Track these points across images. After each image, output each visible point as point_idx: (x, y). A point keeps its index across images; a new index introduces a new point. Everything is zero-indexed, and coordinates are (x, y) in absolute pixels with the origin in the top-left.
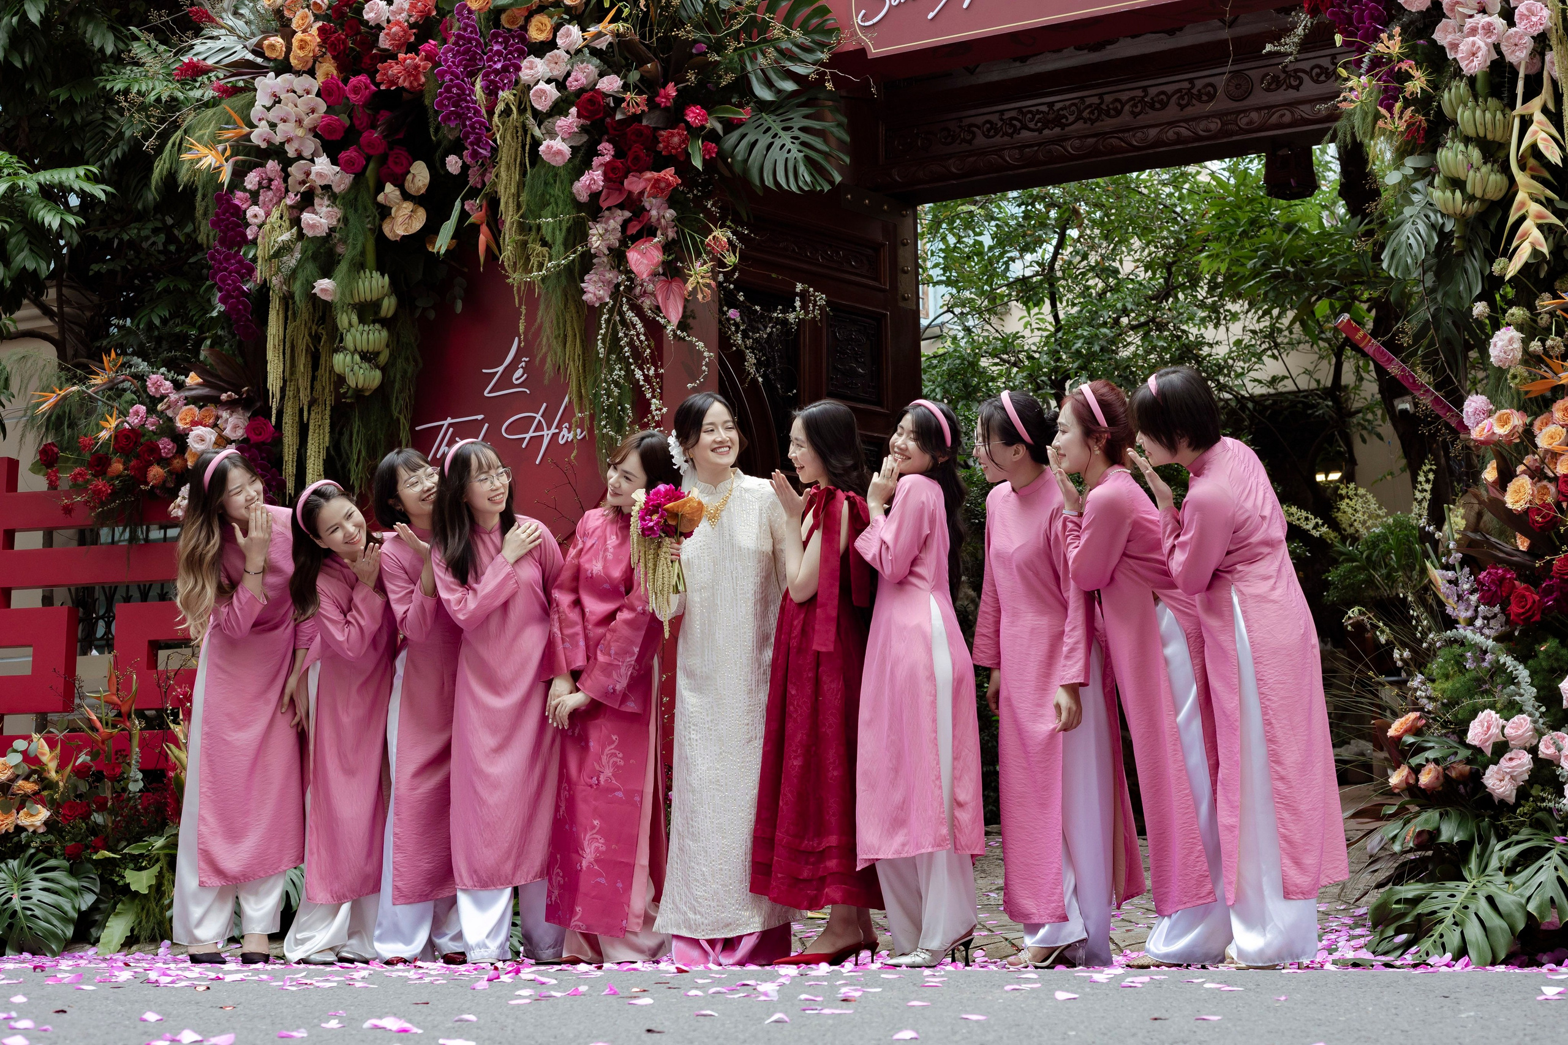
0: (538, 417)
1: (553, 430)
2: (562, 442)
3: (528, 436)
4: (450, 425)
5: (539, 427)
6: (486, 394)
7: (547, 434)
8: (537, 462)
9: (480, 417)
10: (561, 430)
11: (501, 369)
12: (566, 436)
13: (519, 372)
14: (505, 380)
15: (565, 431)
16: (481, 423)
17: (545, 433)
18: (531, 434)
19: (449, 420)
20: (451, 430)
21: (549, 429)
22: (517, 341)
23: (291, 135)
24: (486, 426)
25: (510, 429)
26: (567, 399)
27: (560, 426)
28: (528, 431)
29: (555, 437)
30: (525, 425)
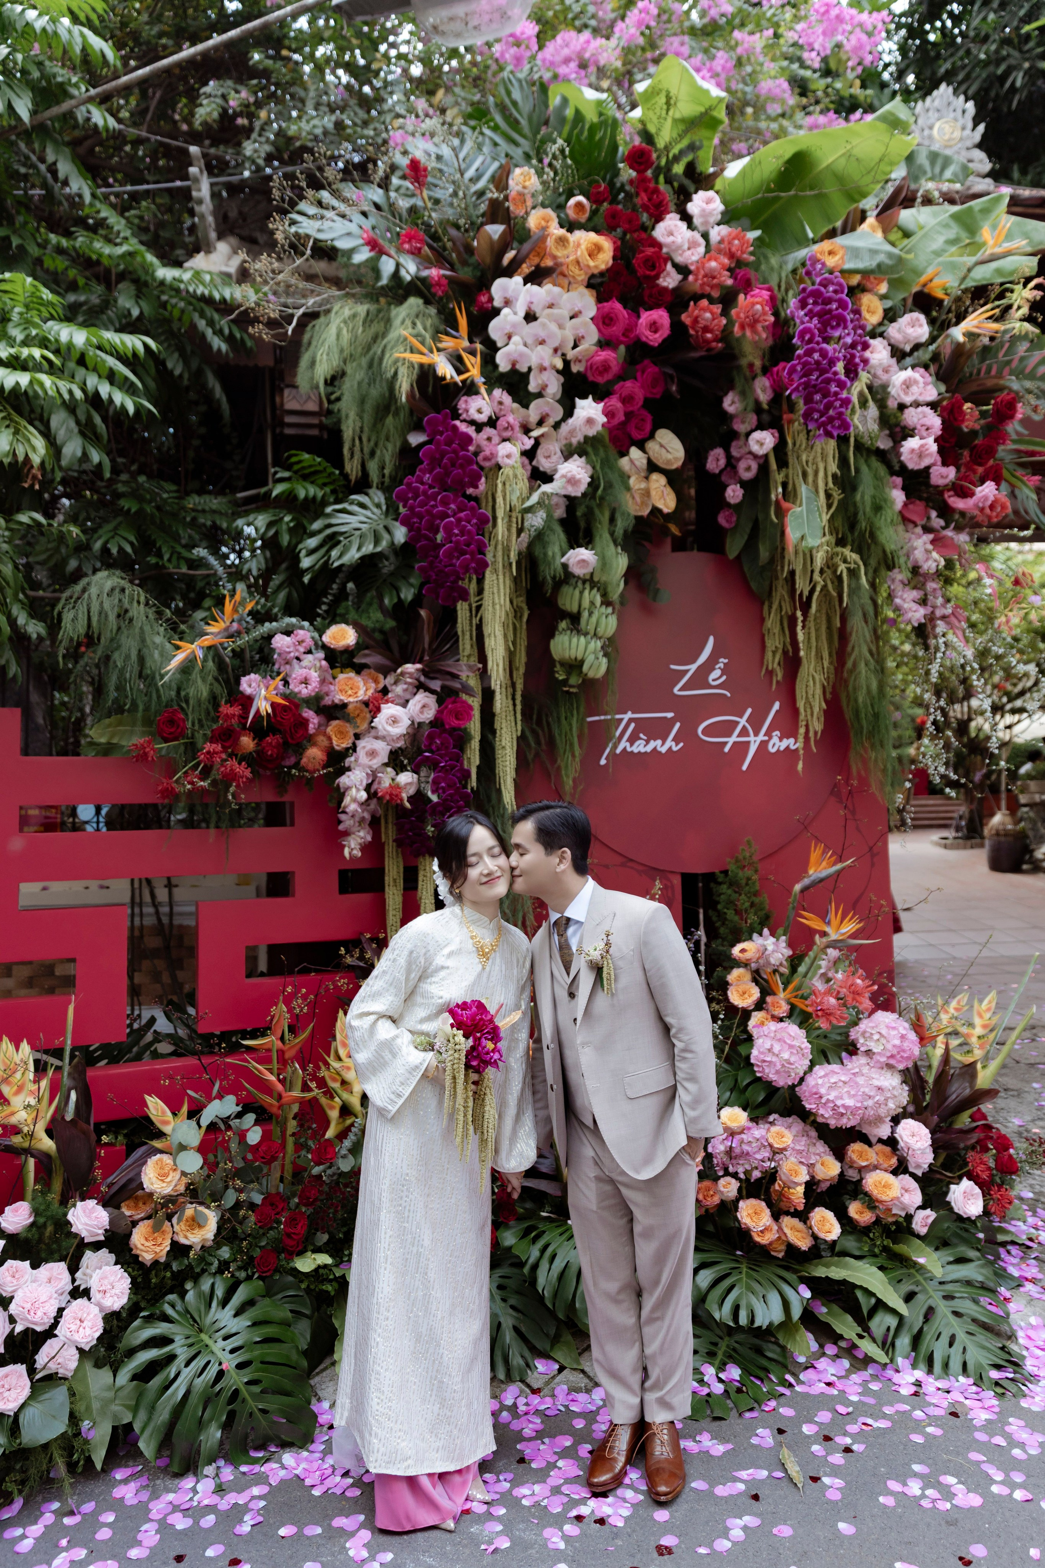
0: (743, 721)
1: (761, 737)
2: (773, 750)
3: (731, 740)
4: (631, 720)
5: (744, 732)
6: (676, 690)
7: (754, 742)
8: (744, 768)
9: (670, 715)
10: (771, 738)
11: (693, 668)
12: (777, 744)
13: (716, 673)
14: (700, 679)
15: (775, 740)
16: (670, 723)
17: (752, 738)
18: (734, 738)
19: (629, 715)
20: (633, 725)
21: (756, 734)
22: (711, 640)
23: (546, 364)
24: (678, 725)
25: (707, 731)
26: (777, 706)
27: (768, 733)
28: (730, 736)
29: (763, 745)
30: (727, 729)
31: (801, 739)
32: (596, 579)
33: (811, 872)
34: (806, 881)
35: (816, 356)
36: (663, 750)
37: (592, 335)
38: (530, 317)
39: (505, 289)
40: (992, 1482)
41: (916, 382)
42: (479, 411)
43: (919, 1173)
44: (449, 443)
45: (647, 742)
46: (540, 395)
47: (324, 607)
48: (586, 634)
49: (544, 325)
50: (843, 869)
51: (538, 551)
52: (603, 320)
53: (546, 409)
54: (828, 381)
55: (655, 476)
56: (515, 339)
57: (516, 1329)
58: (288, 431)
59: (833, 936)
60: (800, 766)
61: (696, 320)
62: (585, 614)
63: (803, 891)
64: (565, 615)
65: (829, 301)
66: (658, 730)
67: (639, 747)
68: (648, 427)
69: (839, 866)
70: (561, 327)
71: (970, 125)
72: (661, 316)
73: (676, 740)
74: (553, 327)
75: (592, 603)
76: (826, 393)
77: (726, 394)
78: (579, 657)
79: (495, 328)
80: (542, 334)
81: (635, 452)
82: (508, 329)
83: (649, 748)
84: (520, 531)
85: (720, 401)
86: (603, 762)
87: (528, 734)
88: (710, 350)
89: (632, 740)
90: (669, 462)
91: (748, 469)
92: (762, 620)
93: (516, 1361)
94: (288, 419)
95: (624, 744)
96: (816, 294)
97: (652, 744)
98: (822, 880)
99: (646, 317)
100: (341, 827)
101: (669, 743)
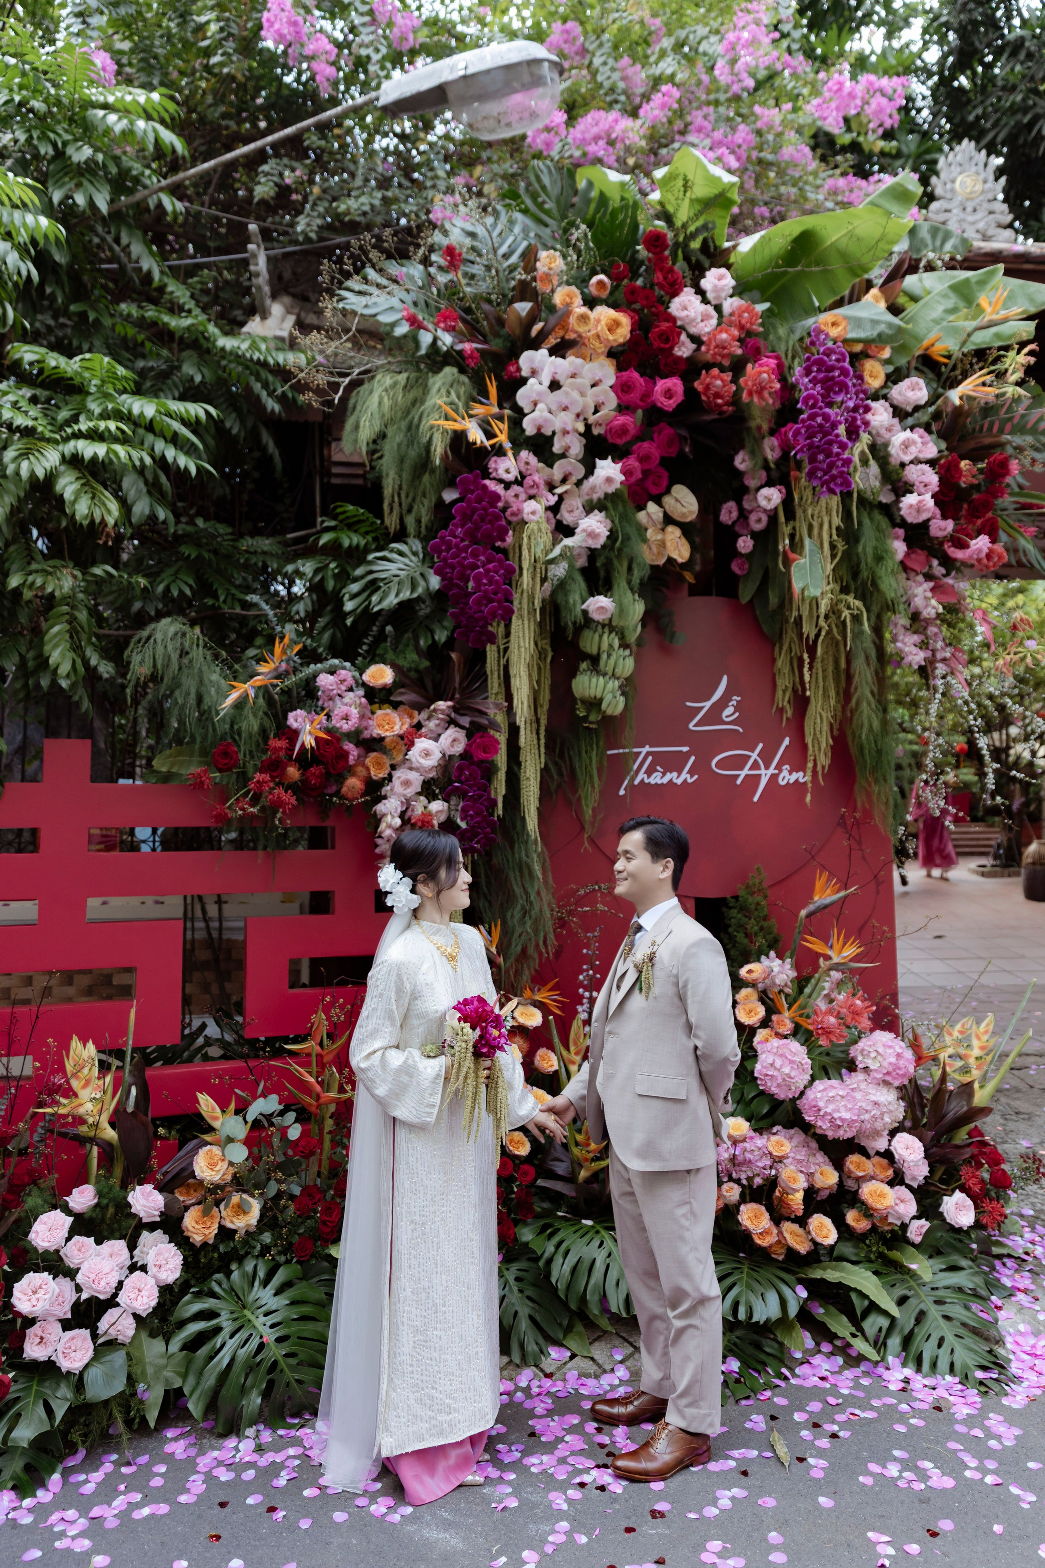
0: (754, 756)
1: (772, 770)
2: (783, 783)
3: (743, 773)
4: (648, 754)
5: (755, 766)
6: (691, 726)
7: (765, 775)
8: (756, 799)
9: (685, 749)
10: (781, 771)
11: (708, 705)
12: (787, 777)
13: (729, 710)
14: (714, 715)
15: (785, 773)
16: (686, 756)
17: (763, 771)
18: (746, 771)
19: (647, 748)
20: (650, 758)
21: (767, 767)
22: (725, 679)
23: (569, 428)
24: (693, 758)
25: (720, 765)
26: (787, 741)
27: (779, 767)
28: (742, 769)
29: (774, 778)
30: (739, 762)
31: (809, 773)
32: (614, 623)
33: (816, 898)
34: (811, 907)
35: (819, 420)
36: (679, 781)
37: (612, 401)
38: (555, 386)
39: (532, 360)
40: (967, 1467)
41: (914, 442)
42: (507, 471)
43: (915, 1185)
44: (479, 500)
45: (664, 774)
46: (563, 456)
47: (365, 647)
48: (604, 675)
49: (567, 393)
50: (846, 897)
51: (560, 599)
52: (621, 388)
53: (569, 469)
54: (830, 443)
55: (670, 529)
56: (540, 406)
57: (531, 1318)
58: (334, 481)
59: (836, 959)
60: (808, 798)
61: (707, 387)
62: (604, 656)
63: (809, 916)
64: (585, 656)
65: (832, 369)
66: (674, 763)
67: (656, 779)
68: (665, 483)
69: (842, 894)
70: (583, 394)
71: (992, 177)
72: (675, 384)
73: (691, 772)
74: (575, 395)
75: (611, 646)
76: (829, 454)
77: (737, 453)
78: (599, 696)
79: (522, 396)
80: (566, 401)
81: (652, 507)
82: (534, 397)
83: (665, 780)
84: (544, 580)
85: (732, 460)
86: (622, 792)
87: (551, 766)
88: (721, 413)
89: (650, 772)
90: (684, 515)
91: (759, 521)
92: (774, 661)
93: (531, 1347)
94: (335, 470)
95: (641, 776)
96: (820, 363)
97: (668, 776)
98: (826, 907)
99: (661, 385)
100: (377, 851)
101: (685, 775)
